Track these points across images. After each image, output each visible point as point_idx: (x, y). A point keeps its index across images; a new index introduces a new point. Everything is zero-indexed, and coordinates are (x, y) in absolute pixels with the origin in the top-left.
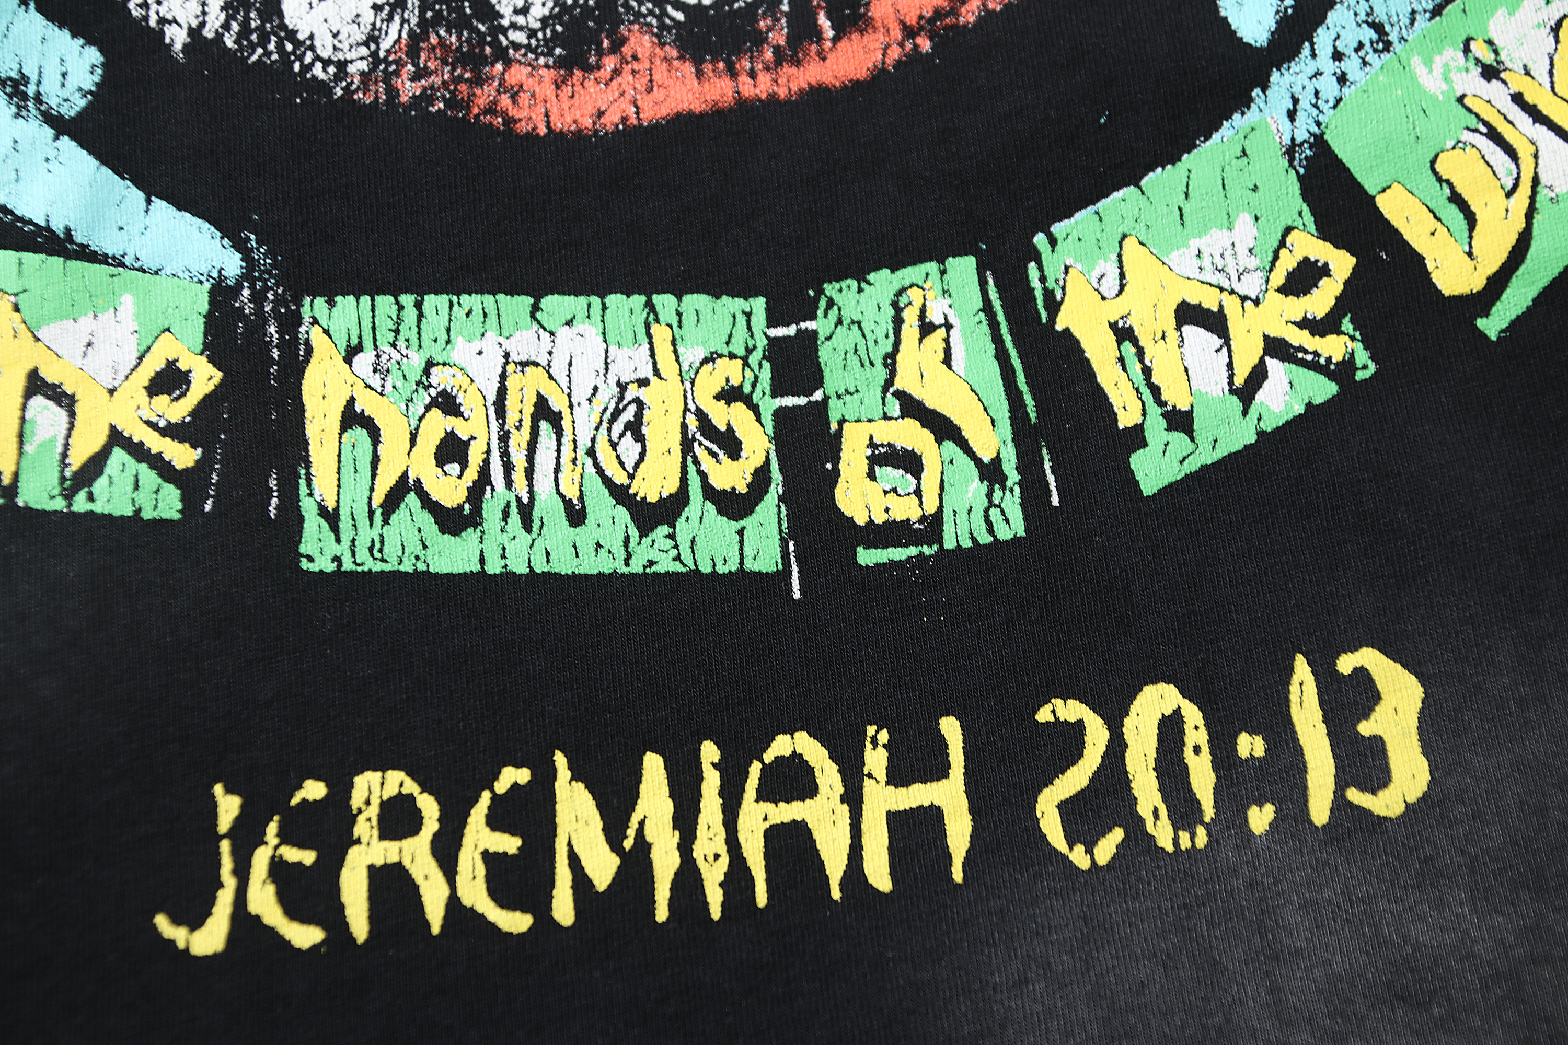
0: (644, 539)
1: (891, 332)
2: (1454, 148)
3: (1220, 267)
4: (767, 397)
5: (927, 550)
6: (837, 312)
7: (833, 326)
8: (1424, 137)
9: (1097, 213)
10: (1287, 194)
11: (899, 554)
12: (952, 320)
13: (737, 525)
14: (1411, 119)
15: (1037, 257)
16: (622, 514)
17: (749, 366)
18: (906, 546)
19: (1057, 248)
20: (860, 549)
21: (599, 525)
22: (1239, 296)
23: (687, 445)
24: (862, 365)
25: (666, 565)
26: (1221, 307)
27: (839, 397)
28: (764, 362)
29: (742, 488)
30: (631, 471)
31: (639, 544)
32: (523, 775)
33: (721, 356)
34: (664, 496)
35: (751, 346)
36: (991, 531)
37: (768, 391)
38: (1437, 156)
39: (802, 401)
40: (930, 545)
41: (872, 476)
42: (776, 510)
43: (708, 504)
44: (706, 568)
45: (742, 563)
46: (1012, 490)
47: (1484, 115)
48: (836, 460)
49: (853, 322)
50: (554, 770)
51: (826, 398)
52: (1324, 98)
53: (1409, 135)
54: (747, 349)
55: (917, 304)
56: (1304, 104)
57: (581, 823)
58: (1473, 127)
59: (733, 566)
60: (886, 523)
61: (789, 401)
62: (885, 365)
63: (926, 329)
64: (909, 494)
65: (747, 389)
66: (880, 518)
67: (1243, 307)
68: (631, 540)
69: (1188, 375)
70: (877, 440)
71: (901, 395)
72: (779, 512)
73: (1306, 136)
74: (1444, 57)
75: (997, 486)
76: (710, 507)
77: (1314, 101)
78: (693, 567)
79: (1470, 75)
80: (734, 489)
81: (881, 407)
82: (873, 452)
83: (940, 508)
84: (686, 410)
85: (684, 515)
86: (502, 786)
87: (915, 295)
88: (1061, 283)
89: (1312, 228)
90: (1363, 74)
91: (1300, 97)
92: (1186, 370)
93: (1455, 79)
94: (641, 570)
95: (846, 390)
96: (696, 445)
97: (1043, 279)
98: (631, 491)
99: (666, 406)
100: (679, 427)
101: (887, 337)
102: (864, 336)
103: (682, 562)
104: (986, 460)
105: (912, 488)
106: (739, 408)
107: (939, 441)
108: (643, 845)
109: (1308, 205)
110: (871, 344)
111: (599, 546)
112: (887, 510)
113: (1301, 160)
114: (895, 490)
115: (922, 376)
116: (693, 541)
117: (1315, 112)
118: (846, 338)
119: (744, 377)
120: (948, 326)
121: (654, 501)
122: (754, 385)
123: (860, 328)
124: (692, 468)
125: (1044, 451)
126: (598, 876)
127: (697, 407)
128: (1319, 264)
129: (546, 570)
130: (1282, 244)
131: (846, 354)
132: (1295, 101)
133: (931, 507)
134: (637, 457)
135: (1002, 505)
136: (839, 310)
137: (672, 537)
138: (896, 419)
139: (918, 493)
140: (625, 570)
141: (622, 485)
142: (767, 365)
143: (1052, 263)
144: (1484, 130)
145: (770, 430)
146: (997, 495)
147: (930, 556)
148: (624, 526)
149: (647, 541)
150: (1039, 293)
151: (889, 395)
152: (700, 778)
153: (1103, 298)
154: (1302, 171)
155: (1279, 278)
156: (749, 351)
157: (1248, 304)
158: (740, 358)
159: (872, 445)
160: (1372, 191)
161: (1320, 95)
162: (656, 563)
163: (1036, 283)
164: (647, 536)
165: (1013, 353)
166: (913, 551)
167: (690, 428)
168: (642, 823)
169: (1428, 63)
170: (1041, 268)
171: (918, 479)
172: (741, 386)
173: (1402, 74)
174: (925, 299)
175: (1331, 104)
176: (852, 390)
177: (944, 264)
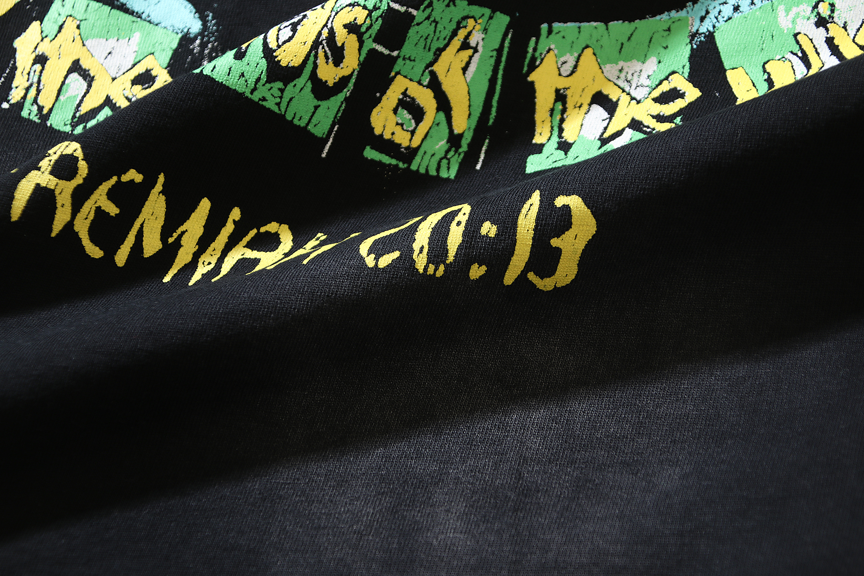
0: (267, 85)
1: (448, 37)
2: (779, 60)
3: (629, 79)
4: (371, 40)
5: (401, 165)
6: (430, 11)
7: (424, 18)
8: (766, 49)
9: (579, 28)
10: (682, 55)
11: (386, 159)
12: (480, 48)
13: (316, 102)
14: (763, 39)
15: (538, 36)
16: (264, 63)
17: (371, 17)
18: (392, 157)
19: (550, 36)
20: (368, 148)
21: (248, 64)
22: (631, 97)
23: (316, 44)
24: (425, 48)
25: (270, 104)
26: (618, 100)
27: (404, 59)
28: (380, 19)
29: (330, 83)
30: (280, 44)
31: (264, 85)
32: (138, 178)
33: (359, 5)
34: (290, 65)
35: (377, 6)
36: (438, 169)
37: (373, 36)
38: (768, 61)
39: (386, 52)
40: (404, 163)
41: (395, 111)
42: (339, 104)
43: (309, 83)
44: (289, 117)
45: (308, 124)
46: (459, 154)
47: (804, 47)
48: (383, 93)
49: (434, 21)
50: (156, 183)
51: (398, 57)
52: (723, 15)
53: (759, 46)
54: (374, 6)
55: (469, 29)
56: (712, 15)
57: (153, 218)
58: (795, 52)
59: (302, 124)
60: (389, 140)
61: (380, 48)
62: (435, 54)
63: (465, 45)
64: (408, 131)
65: (363, 29)
66: (387, 136)
67: (630, 103)
68: (261, 81)
69: (581, 127)
70: (408, 92)
71: (433, 75)
72: (341, 106)
73: (705, 30)
74: (799, 9)
75: (453, 149)
76: (309, 85)
77: (716, 15)
78: (283, 113)
79: (808, 21)
80: (326, 82)
81: (420, 76)
82: (403, 98)
83: (419, 147)
84: (325, 25)
85: (294, 82)
86: (125, 178)
87: (471, 22)
88: (543, 56)
89: (686, 75)
90: (749, 8)
91: (711, 11)
92: (582, 125)
93: (798, 23)
94: (257, 100)
95: (410, 57)
96: (321, 47)
97: (535, 50)
98: (274, 54)
99: (316, 20)
100: (317, 33)
101: (445, 39)
102: (435, 32)
103: (279, 108)
104: (457, 131)
105: (411, 129)
106: (353, 37)
107: (438, 110)
108: (177, 245)
109: (690, 64)
110: (435, 38)
111: (242, 75)
112: (393, 134)
113: (697, 41)
114: (402, 125)
115: (448, 71)
116: (291, 99)
117: (715, 20)
118: (426, 28)
119: (365, 22)
120: (476, 50)
121: (283, 65)
122: (368, 29)
123: (436, 27)
124: (312, 58)
125: (487, 141)
126: (147, 249)
127: (332, 26)
128: (681, 92)
129: (209, 74)
130: (667, 78)
131: (421, 37)
132: (707, 12)
133: (415, 144)
134: (287, 38)
135: (451, 160)
136: (432, 10)
137: (282, 91)
138: (424, 86)
139: (413, 133)
140: (250, 96)
141: (271, 49)
142: (380, 21)
143: (544, 43)
144: (800, 55)
145: (362, 59)
146: (452, 153)
147: (401, 169)
148: (261, 71)
149: (268, 86)
150: (529, 56)
151: (427, 71)
152: (224, 225)
153: (560, 75)
154: (695, 47)
155: (656, 93)
156: (375, 8)
157: (634, 102)
158: (369, 10)
159: (404, 94)
160: (727, 67)
161: (721, 13)
162: (267, 100)
163: (530, 50)
164: (270, 83)
165: (499, 82)
166: (394, 162)
167: (322, 36)
168: (183, 233)
169: (787, 11)
170: (537, 43)
171: (417, 124)
172: (361, 26)
173: (770, 13)
174: (474, 28)
175: (725, 19)
176: (412, 58)
177: (494, 14)
